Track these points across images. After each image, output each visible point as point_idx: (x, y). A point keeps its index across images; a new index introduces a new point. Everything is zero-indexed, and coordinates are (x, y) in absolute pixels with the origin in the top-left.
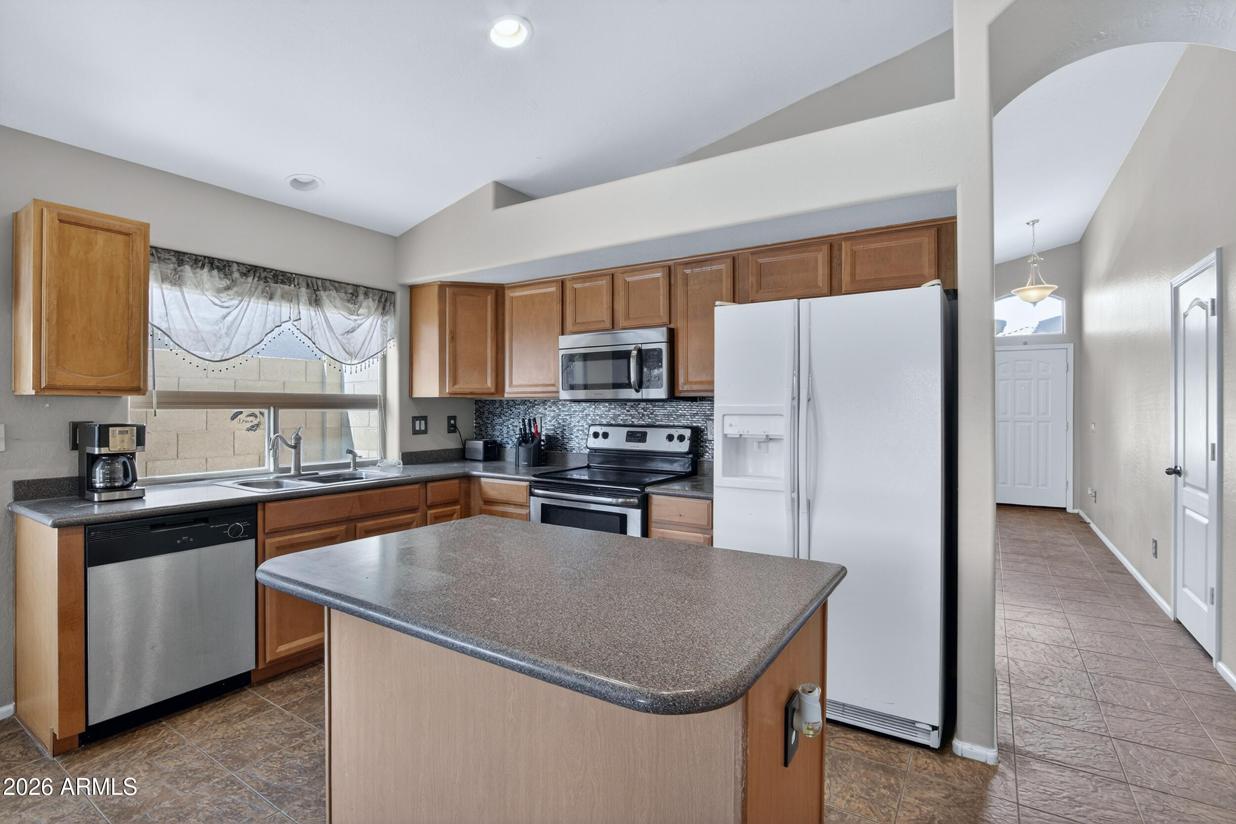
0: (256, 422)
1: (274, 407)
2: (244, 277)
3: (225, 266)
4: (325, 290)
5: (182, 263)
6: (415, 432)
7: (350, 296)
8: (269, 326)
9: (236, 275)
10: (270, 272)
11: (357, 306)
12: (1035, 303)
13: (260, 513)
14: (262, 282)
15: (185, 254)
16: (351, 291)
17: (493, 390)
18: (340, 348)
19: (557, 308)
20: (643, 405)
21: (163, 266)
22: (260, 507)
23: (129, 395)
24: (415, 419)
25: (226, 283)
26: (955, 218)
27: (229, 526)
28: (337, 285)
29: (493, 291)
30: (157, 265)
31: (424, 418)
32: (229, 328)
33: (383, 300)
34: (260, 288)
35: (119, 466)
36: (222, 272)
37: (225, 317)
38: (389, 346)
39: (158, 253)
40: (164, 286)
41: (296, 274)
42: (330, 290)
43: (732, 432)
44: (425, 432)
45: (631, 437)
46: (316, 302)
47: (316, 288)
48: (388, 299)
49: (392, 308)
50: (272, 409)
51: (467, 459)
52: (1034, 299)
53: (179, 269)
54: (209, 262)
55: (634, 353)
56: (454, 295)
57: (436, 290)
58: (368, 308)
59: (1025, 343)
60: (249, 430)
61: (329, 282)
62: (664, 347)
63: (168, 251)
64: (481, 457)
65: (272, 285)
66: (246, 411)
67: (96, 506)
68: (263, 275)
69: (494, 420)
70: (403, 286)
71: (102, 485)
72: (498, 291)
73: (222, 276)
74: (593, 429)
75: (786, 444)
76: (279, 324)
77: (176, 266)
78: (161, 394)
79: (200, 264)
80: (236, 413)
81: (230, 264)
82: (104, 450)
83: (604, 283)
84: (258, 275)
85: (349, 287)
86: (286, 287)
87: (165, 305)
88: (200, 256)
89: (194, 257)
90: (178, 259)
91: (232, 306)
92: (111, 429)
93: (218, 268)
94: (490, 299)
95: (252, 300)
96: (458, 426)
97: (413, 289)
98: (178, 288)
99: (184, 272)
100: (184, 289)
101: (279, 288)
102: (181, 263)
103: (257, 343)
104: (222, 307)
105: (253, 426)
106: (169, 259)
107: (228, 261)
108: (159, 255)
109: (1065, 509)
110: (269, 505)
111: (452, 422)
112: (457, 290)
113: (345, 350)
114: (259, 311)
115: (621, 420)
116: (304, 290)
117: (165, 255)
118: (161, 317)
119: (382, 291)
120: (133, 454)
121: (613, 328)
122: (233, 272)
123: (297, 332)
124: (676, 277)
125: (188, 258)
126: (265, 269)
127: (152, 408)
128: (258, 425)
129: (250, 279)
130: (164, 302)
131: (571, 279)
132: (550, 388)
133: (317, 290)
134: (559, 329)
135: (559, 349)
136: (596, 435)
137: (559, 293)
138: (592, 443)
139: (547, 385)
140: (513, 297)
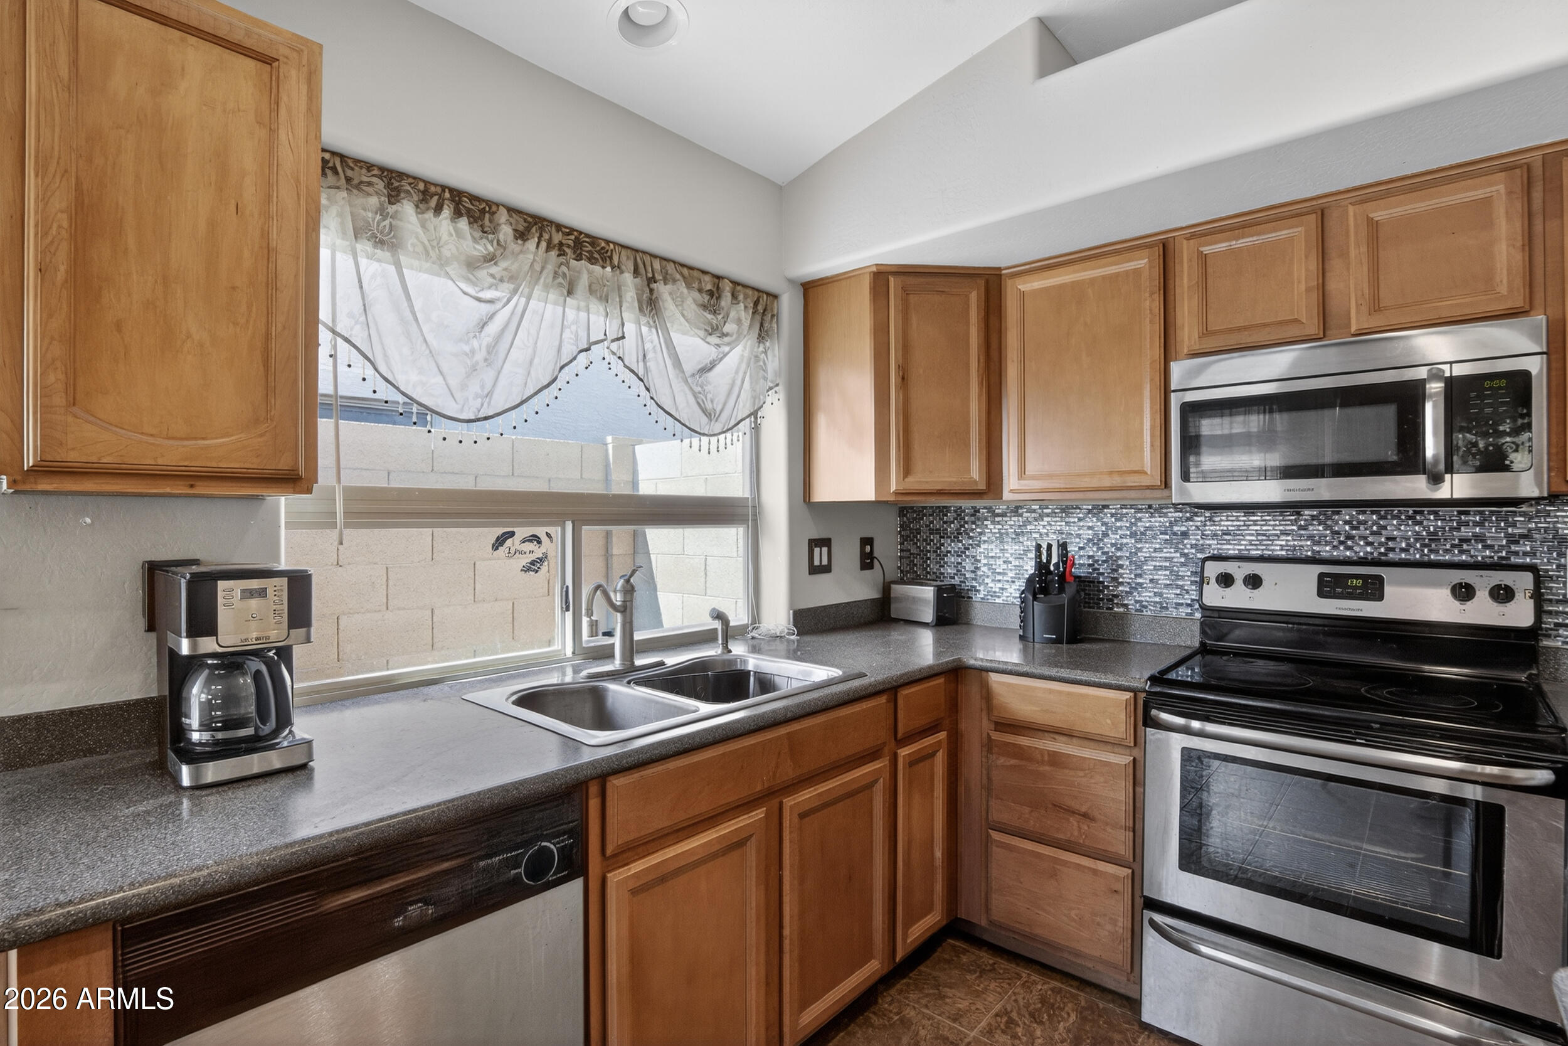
0: (538, 554)
1: (573, 522)
2: (520, 242)
3: (483, 211)
4: (666, 280)
5: (398, 195)
6: (814, 570)
7: (707, 297)
8: (569, 350)
9: (506, 232)
10: (568, 234)
11: (720, 317)
13: (594, 804)
14: (553, 253)
15: (401, 175)
16: (709, 287)
17: (982, 486)
18: (692, 400)
19: (1151, 304)
20: (1346, 514)
21: (360, 200)
22: (594, 789)
23: (284, 492)
24: (814, 543)
25: (486, 249)
27: (523, 854)
28: (685, 271)
29: (982, 282)
30: (344, 194)
31: (825, 542)
32: (491, 349)
33: (760, 308)
34: (550, 267)
35: (246, 682)
36: (475, 226)
37: (483, 325)
38: (769, 400)
40: (359, 246)
41: (615, 243)
42: (674, 281)
44: (826, 569)
46: (650, 305)
47: (650, 275)
48: (768, 308)
49: (775, 326)
50: (569, 526)
51: (897, 621)
53: (391, 209)
54: (452, 200)
55: (1435, 387)
56: (906, 291)
57: (866, 283)
58: (739, 322)
60: (527, 569)
61: (672, 264)
62: (1536, 366)
63: (369, 166)
64: (928, 616)
65: (573, 263)
66: (521, 532)
67: (186, 804)
68: (557, 238)
69: (943, 545)
70: (791, 281)
71: (206, 736)
72: (990, 283)
73: (478, 234)
74: (1213, 570)
76: (586, 346)
77: (384, 199)
78: (354, 495)
79: (433, 202)
80: (504, 534)
81: (494, 208)
82: (208, 645)
83: (1299, 233)
84: (546, 236)
85: (707, 278)
86: (597, 269)
87: (361, 287)
88: (436, 185)
89: (421, 186)
90: (389, 185)
91: (498, 299)
92: (222, 585)
93: (470, 214)
94: (974, 298)
95: (537, 292)
96: (876, 554)
97: (811, 290)
98: (387, 255)
99: (400, 220)
100: (402, 258)
101: (586, 271)
102: (394, 195)
103: (546, 383)
104: (479, 300)
105: (533, 563)
106: (370, 184)
107: (489, 203)
108: (349, 173)
110: (617, 783)
111: (868, 548)
112: (911, 280)
113: (698, 403)
114: (548, 315)
115: (1282, 547)
116: (628, 277)
117: (360, 175)
118: (351, 315)
119: (758, 290)
120: (285, 654)
121: (1324, 336)
122: (499, 225)
123: (617, 366)
125: (410, 184)
126: (559, 227)
127: (333, 525)
128: (541, 560)
129: (531, 244)
130: (360, 281)
131: (1192, 236)
132: (1132, 480)
133: (652, 280)
134: (1158, 343)
135: (1166, 391)
136: (1226, 580)
137: (1157, 272)
138: (1216, 596)
139: (1122, 473)
140: (1023, 294)
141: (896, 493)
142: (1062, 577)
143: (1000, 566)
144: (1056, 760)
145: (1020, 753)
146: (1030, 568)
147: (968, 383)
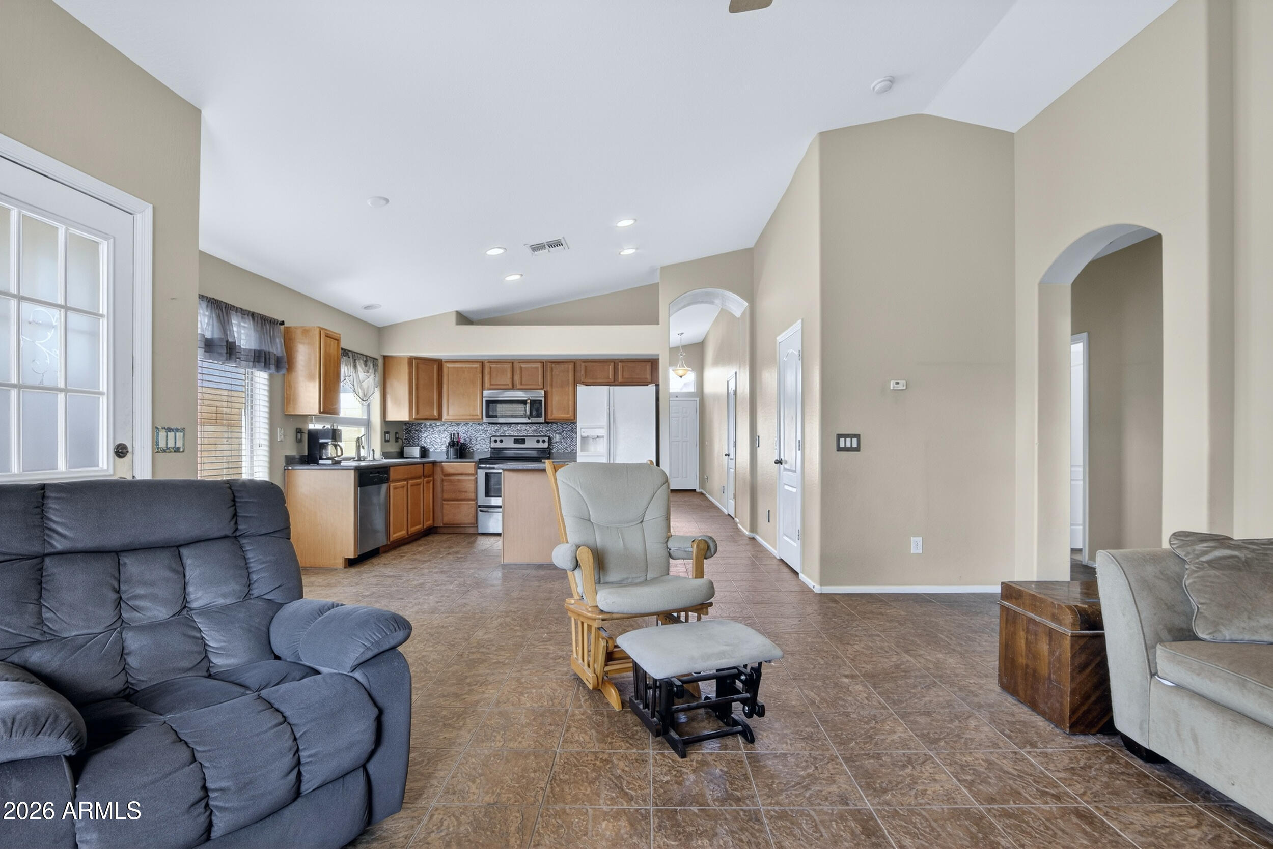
4: (359, 359)
6: (386, 441)
7: (365, 362)
11: (367, 368)
12: (681, 377)
13: (390, 471)
16: (365, 359)
17: (437, 417)
18: (362, 391)
19: (479, 376)
22: (390, 469)
24: (386, 433)
26: (659, 359)
27: (384, 476)
28: (361, 356)
29: (437, 363)
31: (388, 433)
38: (376, 390)
39: (345, 352)
41: (350, 351)
43: (585, 435)
44: (389, 441)
45: (516, 441)
46: (355, 366)
47: (355, 358)
48: (375, 363)
49: (377, 368)
52: (681, 374)
55: (529, 401)
56: (417, 364)
57: (406, 360)
58: (371, 368)
59: (677, 397)
62: (543, 399)
64: (418, 455)
69: (420, 435)
70: (382, 356)
72: (439, 363)
74: (493, 439)
75: (606, 439)
83: (508, 366)
85: (365, 357)
86: (346, 358)
94: (435, 367)
96: (400, 438)
97: (388, 358)
109: (695, 490)
111: (399, 435)
112: (419, 361)
113: (363, 393)
115: (513, 433)
116: (351, 359)
119: (374, 358)
121: (514, 389)
124: (547, 368)
131: (489, 362)
132: (475, 417)
133: (355, 360)
134: (481, 386)
135: (482, 397)
136: (496, 441)
137: (481, 369)
138: (494, 445)
139: (473, 415)
140: (448, 367)
141: (415, 419)
142: (458, 442)
143: (438, 440)
144: (459, 481)
145: (451, 481)
146: (448, 440)
147: (433, 389)
